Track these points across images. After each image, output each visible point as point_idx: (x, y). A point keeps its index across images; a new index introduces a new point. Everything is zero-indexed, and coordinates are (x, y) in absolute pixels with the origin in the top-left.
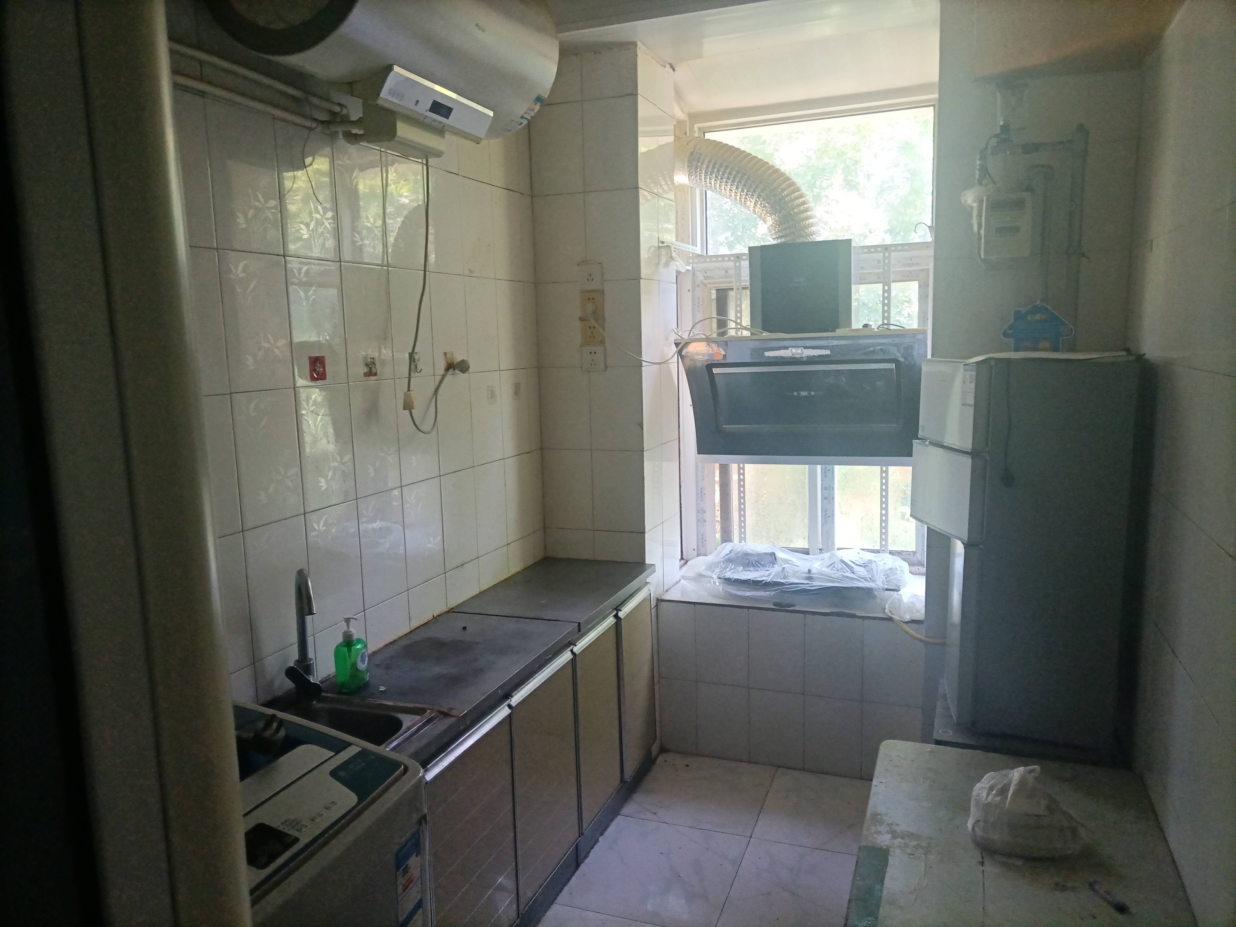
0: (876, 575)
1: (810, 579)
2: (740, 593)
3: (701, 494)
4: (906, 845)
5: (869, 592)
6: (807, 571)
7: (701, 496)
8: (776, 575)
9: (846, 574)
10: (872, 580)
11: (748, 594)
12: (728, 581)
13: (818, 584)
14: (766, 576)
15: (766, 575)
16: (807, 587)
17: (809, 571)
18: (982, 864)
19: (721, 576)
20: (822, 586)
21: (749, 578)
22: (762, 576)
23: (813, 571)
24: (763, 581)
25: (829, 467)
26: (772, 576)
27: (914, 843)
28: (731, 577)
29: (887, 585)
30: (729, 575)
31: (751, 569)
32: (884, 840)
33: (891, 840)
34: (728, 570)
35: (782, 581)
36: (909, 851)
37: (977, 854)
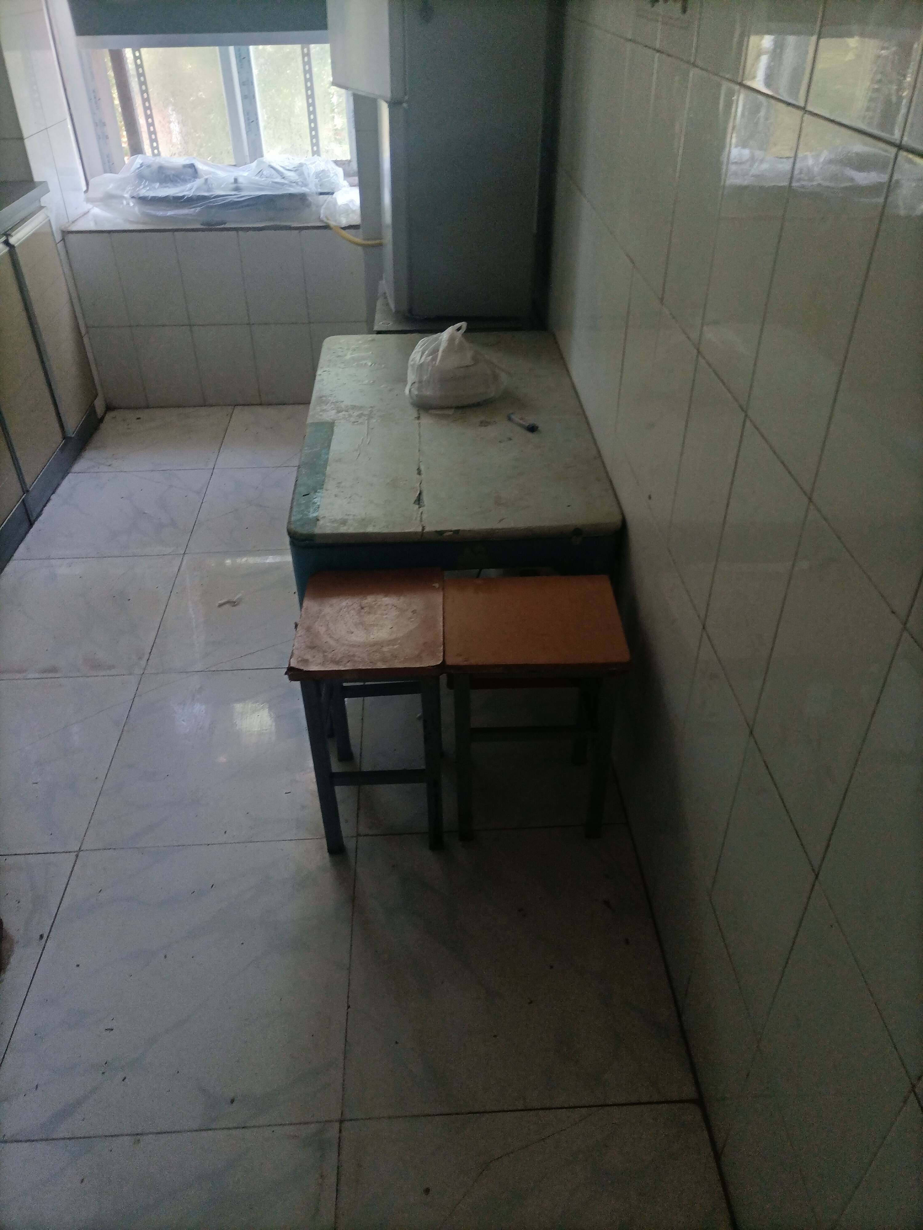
0: (308, 178)
1: (237, 189)
2: (161, 213)
3: (94, 99)
4: (350, 416)
5: (301, 199)
6: (233, 181)
7: (96, 103)
8: (198, 189)
9: (276, 180)
10: (305, 185)
11: (170, 213)
12: (143, 200)
13: (247, 193)
14: (188, 191)
15: (187, 189)
16: (235, 198)
17: (236, 180)
18: (418, 418)
19: (135, 195)
20: (251, 195)
21: (167, 195)
22: (183, 192)
23: (240, 180)
24: (184, 196)
25: (243, 48)
26: (193, 190)
27: (357, 413)
28: (147, 194)
29: (320, 189)
30: (144, 192)
31: (169, 185)
32: (329, 415)
33: (336, 414)
34: (142, 187)
35: (206, 194)
36: (352, 419)
37: (413, 413)
